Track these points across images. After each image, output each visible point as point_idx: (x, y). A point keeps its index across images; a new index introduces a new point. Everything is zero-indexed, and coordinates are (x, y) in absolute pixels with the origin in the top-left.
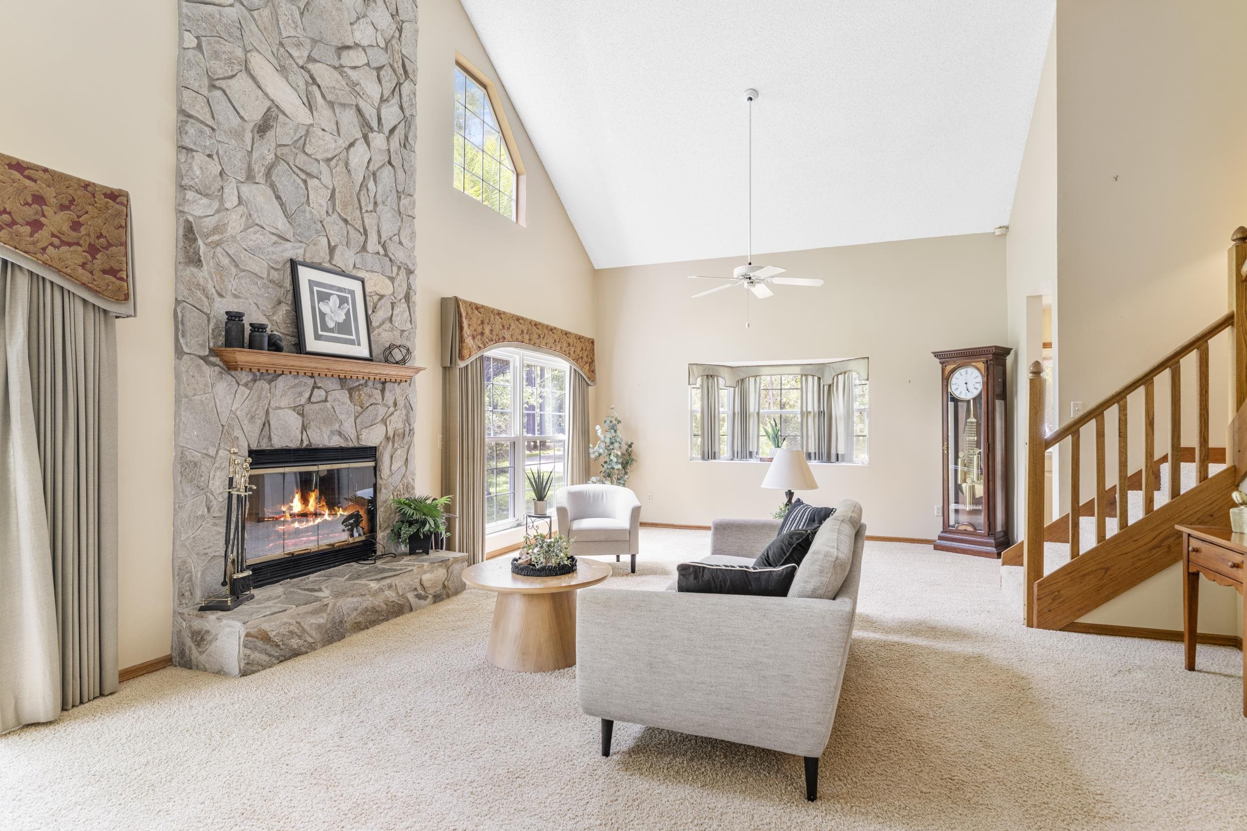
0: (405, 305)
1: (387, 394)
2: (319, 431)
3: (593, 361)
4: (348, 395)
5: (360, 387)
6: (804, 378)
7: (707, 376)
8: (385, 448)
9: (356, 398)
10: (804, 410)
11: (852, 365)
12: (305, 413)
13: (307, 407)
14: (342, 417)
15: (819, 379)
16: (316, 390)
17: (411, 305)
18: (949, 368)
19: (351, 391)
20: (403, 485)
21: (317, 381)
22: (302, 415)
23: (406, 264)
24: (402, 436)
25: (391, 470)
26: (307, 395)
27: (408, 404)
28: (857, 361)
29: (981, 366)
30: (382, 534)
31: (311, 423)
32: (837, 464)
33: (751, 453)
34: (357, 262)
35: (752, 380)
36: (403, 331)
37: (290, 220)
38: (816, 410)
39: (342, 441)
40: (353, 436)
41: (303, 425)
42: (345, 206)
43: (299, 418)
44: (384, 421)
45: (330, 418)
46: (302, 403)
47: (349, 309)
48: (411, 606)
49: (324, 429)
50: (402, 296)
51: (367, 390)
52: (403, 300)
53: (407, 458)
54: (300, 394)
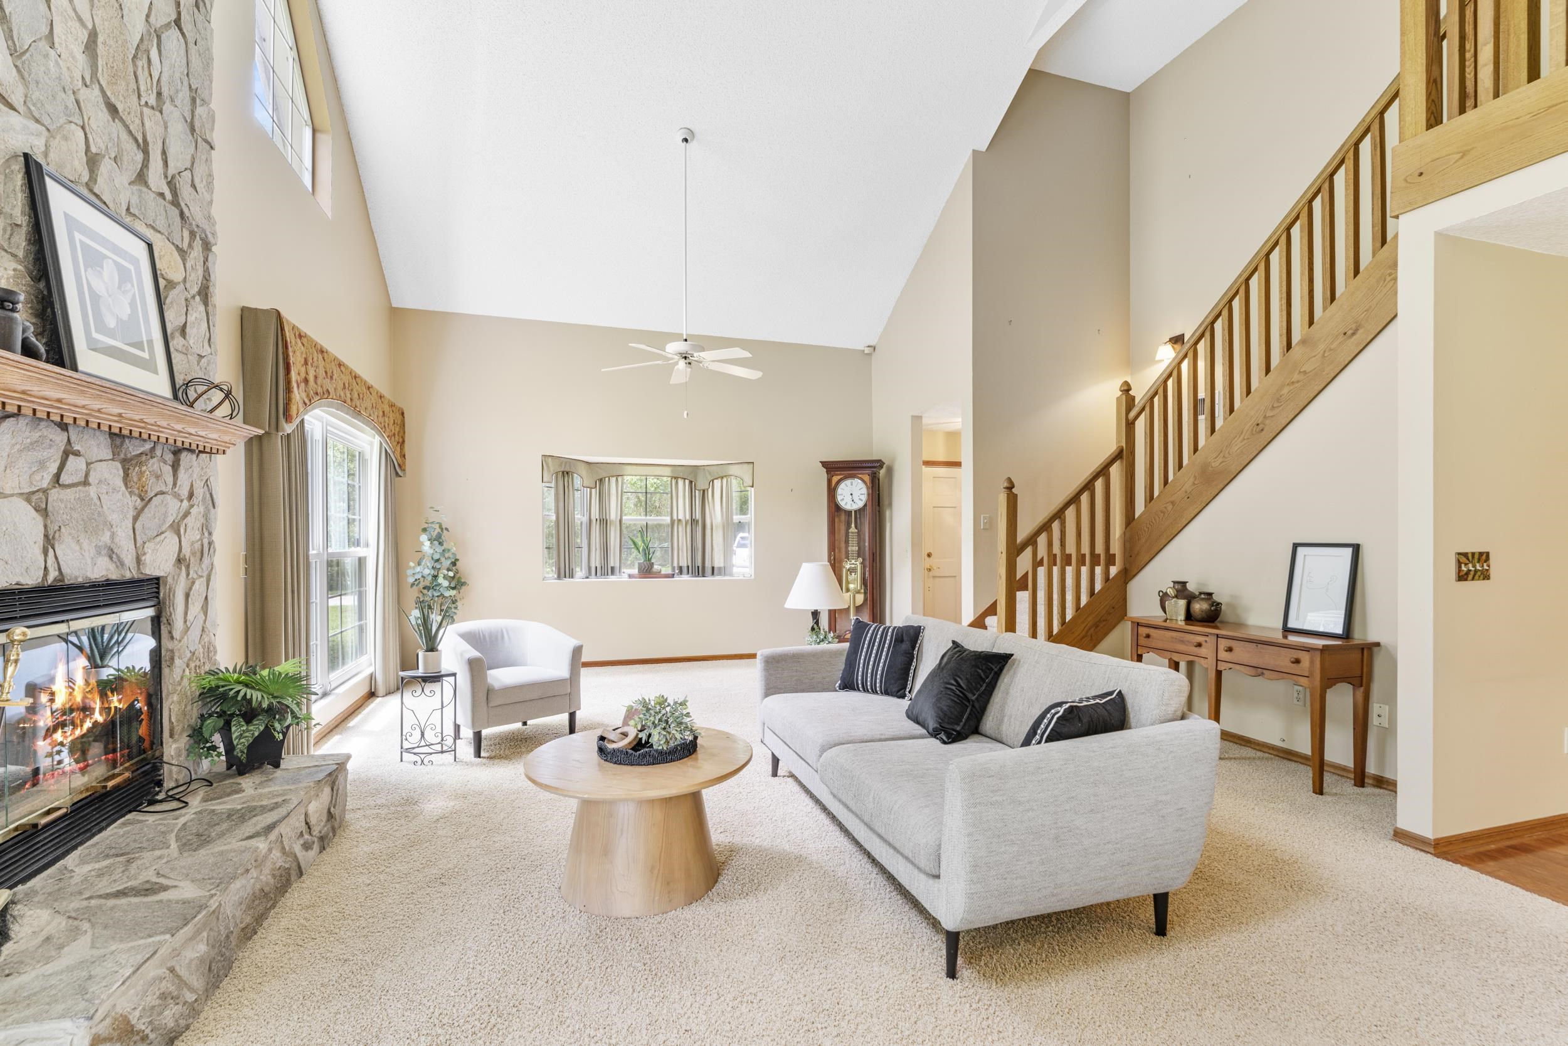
0: (202, 308)
1: (182, 474)
2: (77, 548)
3: (403, 441)
4: (121, 473)
5: (144, 458)
6: (674, 481)
7: (563, 472)
8: (176, 579)
9: (135, 479)
10: (675, 517)
11: (734, 470)
12: (50, 508)
13: (54, 494)
14: (114, 517)
15: (691, 482)
16: (71, 457)
17: (210, 308)
18: (835, 479)
19: (127, 464)
20: (203, 647)
21: (73, 439)
22: (44, 512)
23: (204, 231)
24: (198, 554)
25: (185, 622)
26: (53, 468)
27: (208, 496)
28: (741, 465)
29: (867, 478)
30: (174, 746)
31: (63, 529)
32: (710, 578)
33: (613, 568)
34: (133, 202)
35: (613, 480)
36: (201, 357)
37: (19, 63)
38: (688, 517)
39: (112, 567)
40: (129, 559)
41: (46, 536)
42: (114, 77)
43: (39, 519)
44: (176, 528)
45: (94, 523)
46: (45, 485)
47: (134, 295)
48: (299, 867)
49: (85, 545)
50: (195, 289)
51: (154, 464)
52: (198, 298)
53: (206, 598)
54: (42, 464)
